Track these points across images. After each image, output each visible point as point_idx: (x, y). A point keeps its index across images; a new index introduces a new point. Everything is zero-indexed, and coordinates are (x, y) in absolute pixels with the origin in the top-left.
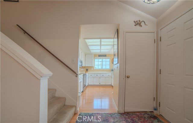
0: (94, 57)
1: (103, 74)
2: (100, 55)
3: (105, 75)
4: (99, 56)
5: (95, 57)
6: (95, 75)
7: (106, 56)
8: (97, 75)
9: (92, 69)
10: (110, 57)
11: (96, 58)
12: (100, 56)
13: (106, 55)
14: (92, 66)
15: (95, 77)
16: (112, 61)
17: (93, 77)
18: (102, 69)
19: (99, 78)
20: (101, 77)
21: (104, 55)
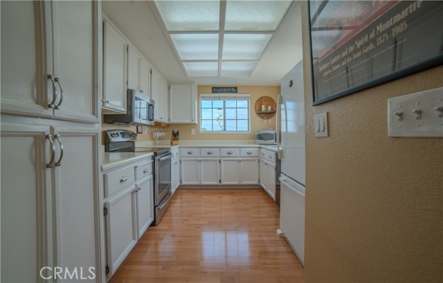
0: (199, 95)
2: (216, 88)
3: (236, 152)
4: (213, 92)
5: (201, 95)
6: (204, 152)
7: (236, 92)
8: (209, 153)
9: (193, 132)
10: (249, 95)
11: (204, 98)
12: (216, 90)
13: (236, 88)
14: (193, 122)
15: (203, 160)
16: (257, 108)
17: (196, 160)
18: (225, 132)
19: (216, 160)
20: (222, 159)
21: (231, 88)
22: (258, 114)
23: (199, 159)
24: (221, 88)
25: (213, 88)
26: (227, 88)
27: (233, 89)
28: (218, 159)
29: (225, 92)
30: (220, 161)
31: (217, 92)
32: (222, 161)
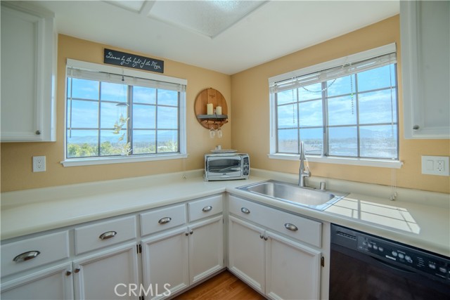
0: (62, 61)
1: (161, 214)
2: (116, 53)
3: (178, 214)
4: (107, 61)
5: (71, 63)
6: (88, 237)
7: (161, 71)
8: (104, 237)
9: (40, 164)
10: (185, 82)
11: (79, 73)
12: (113, 56)
13: (161, 63)
14: (42, 138)
15: (84, 265)
16: (200, 108)
17: (59, 272)
18: (133, 159)
19: (128, 251)
20: (144, 240)
21: (151, 60)
22: (201, 121)
23: (67, 265)
24: (127, 55)
25: (106, 51)
26: (143, 58)
27: (154, 65)
28: (134, 243)
29: (138, 67)
30: (140, 249)
31: (117, 63)
32: (146, 249)
